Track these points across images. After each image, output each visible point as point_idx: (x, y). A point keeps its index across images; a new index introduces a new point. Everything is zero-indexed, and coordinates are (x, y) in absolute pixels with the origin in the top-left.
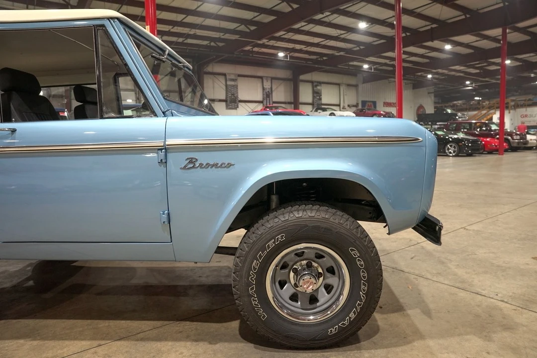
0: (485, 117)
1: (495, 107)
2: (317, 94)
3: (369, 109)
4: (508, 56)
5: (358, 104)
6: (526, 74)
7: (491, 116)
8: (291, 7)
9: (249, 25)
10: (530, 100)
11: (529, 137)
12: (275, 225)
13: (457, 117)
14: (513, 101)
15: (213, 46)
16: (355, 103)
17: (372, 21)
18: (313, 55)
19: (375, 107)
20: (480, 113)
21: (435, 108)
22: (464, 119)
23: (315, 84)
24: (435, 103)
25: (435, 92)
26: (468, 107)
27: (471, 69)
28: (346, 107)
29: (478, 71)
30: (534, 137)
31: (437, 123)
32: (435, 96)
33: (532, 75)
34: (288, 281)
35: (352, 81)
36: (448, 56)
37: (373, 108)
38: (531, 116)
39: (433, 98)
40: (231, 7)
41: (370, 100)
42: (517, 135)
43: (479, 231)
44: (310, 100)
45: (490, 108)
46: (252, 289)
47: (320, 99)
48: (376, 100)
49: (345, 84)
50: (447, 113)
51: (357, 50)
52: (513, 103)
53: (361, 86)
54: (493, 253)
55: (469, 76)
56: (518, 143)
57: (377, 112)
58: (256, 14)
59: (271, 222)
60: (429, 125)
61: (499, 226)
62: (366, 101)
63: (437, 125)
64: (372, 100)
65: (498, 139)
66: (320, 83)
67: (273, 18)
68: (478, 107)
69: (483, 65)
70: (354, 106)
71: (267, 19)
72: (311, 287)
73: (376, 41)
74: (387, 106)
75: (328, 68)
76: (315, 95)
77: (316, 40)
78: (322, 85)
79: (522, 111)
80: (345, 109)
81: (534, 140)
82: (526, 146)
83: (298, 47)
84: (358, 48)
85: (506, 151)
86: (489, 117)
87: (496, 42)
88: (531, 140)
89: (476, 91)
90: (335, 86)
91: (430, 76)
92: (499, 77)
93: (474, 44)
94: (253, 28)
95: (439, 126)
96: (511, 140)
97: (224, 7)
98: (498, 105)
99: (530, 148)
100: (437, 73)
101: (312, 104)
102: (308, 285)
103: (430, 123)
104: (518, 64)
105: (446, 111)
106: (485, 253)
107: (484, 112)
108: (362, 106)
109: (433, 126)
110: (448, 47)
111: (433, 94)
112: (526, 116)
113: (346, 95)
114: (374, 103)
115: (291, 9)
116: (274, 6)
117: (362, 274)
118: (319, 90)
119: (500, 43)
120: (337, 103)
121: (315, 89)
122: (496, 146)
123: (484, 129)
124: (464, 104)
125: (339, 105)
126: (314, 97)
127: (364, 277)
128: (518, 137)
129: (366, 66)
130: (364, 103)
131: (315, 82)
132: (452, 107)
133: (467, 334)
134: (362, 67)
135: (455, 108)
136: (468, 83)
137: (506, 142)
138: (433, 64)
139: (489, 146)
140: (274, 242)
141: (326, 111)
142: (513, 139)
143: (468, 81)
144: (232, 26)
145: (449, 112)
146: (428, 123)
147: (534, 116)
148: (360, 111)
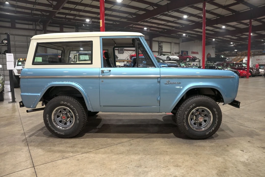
0: (239, 60)
1: (244, 55)
2: (160, 47)
3: (185, 55)
4: (252, 32)
5: (179, 52)
6: (259, 40)
7: (242, 59)
8: (154, 8)
9: (133, 15)
10: (261, 52)
11: (260, 70)
12: (192, 101)
13: (226, 60)
14: (252, 52)
15: (114, 24)
16: (178, 52)
17: (190, 15)
18: (160, 29)
19: (187, 54)
20: (237, 58)
21: (215, 55)
22: (229, 60)
23: (159, 42)
24: (216, 52)
25: (216, 47)
26: (231, 55)
27: (234, 37)
28: (174, 53)
29: (237, 38)
30: (263, 70)
31: (217, 62)
32: (216, 49)
33: (262, 40)
34: (193, 119)
35: (177, 41)
36: (224, 31)
37: (186, 54)
38: (261, 60)
39: (215, 50)
40: (126, 7)
41: (185, 50)
42: (255, 69)
43: (244, 109)
44: (157, 50)
45: (242, 55)
46: (185, 120)
47: (162, 50)
48: (188, 51)
49: (174, 43)
50: (221, 57)
51: (181, 27)
52: (252, 53)
53: (181, 44)
54: (250, 116)
55: (232, 40)
56: (255, 73)
57: (188, 57)
58: (137, 11)
59: (191, 100)
60: (213, 63)
61: (251, 107)
62: (183, 51)
63: (217, 63)
64: (186, 50)
65: (246, 71)
66: (162, 42)
67: (144, 12)
68: (236, 55)
69: (239, 35)
70: (177, 53)
71: (142, 13)
72: (201, 120)
73: (191, 24)
74: (193, 54)
75: (167, 35)
76: (160, 48)
77: (163, 22)
78: (163, 43)
79: (257, 57)
80: (174, 54)
81: (263, 71)
82: (259, 74)
83: (154, 25)
84: (182, 27)
85: (250, 76)
86: (241, 60)
87: (246, 25)
88: (261, 71)
89: (236, 47)
90: (169, 43)
91: (214, 40)
92: (248, 41)
93: (236, 26)
94: (134, 16)
95: (217, 64)
96: (252, 71)
97: (122, 7)
98: (246, 54)
99: (261, 76)
100: (218, 39)
101: (158, 52)
102: (201, 119)
103: (213, 62)
104: (256, 35)
105: (221, 56)
106: (247, 116)
107: (239, 57)
108: (181, 54)
109: (215, 64)
110: (224, 27)
111: (215, 48)
112: (259, 60)
113: (174, 48)
114: (187, 52)
115: (153, 9)
116: (147, 7)
117: (217, 116)
118: (161, 45)
119: (248, 26)
120: (170, 51)
121: (160, 45)
122: (245, 74)
123: (240, 66)
124: (229, 53)
125: (171, 53)
126: (159, 49)
127: (217, 117)
128: (256, 70)
129: (184, 35)
130: (182, 52)
131: (160, 41)
132: (224, 55)
133: (246, 136)
134: (182, 35)
135: (225, 55)
136: (232, 43)
137: (250, 72)
138: (216, 34)
139: (242, 74)
140: (192, 106)
141: (165, 55)
142: (253, 71)
143: (232, 42)
144: (125, 15)
145: (223, 57)
146: (212, 62)
147: (262, 60)
148: (181, 56)
